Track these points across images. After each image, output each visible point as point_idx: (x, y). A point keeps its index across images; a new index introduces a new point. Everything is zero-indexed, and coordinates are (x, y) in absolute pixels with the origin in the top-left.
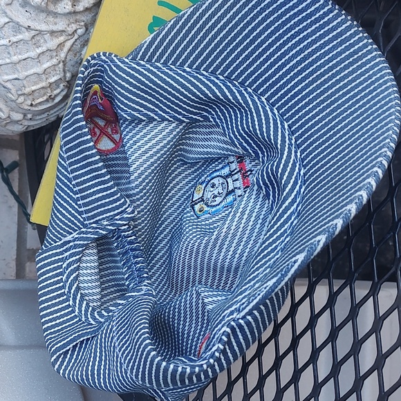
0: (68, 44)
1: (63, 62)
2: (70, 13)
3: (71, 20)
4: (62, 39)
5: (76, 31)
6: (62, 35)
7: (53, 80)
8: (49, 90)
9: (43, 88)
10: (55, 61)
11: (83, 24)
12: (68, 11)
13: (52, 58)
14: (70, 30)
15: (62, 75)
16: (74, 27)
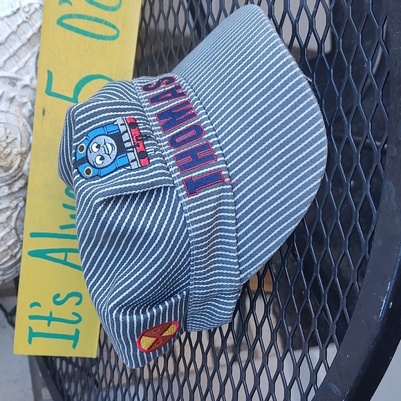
0: (15, 215)
1: (14, 228)
2: (9, 195)
3: (12, 198)
4: (9, 213)
5: (17, 205)
6: (8, 211)
7: (10, 243)
8: (10, 251)
9: (4, 251)
10: (8, 230)
11: (21, 198)
12: (6, 194)
13: (5, 228)
14: (13, 205)
15: (16, 237)
16: (15, 202)
